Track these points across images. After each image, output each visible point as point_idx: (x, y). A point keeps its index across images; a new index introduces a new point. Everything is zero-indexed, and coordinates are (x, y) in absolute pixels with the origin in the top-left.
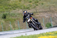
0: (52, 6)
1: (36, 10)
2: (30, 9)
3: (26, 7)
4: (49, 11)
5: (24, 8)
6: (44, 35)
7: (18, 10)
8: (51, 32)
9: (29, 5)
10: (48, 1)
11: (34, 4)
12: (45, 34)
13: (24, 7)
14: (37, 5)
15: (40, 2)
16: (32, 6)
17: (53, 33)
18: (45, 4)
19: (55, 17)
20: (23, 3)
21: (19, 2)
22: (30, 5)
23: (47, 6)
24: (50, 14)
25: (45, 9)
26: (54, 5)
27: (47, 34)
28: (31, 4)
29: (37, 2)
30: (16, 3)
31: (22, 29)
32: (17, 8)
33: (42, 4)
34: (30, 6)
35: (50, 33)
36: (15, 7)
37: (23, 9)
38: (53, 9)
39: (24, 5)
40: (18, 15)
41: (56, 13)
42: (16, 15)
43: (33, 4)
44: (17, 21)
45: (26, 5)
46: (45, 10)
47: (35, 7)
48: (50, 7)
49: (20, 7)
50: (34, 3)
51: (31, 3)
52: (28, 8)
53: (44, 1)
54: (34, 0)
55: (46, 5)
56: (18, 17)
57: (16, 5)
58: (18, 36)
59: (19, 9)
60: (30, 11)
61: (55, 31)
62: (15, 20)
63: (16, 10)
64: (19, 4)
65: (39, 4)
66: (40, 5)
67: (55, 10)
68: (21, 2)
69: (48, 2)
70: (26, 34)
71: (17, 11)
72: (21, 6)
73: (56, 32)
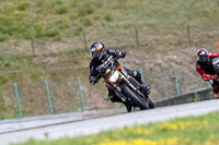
0: (145, 28)
1: (85, 42)
2: (59, 40)
3: (44, 32)
4: (133, 47)
5: (39, 36)
6: (115, 139)
7: (16, 44)
8: (142, 126)
9: (56, 23)
10: (131, 7)
11: (76, 18)
12: (121, 134)
13: (39, 31)
14: (88, 24)
15: (99, 12)
16: (67, 27)
17: (152, 129)
18: (119, 20)
19: (157, 68)
20: (35, 16)
21: (17, 12)
22: (60, 22)
23: (126, 28)
24: (138, 58)
25: (120, 38)
26: (152, 21)
27: (125, 133)
28: (66, 18)
29: (89, 12)
30: (9, 17)
31: (30, 113)
32: (10, 34)
33: (108, 19)
34: (61, 28)
35: (139, 131)
36: (4, 33)
37: (35, 40)
38: (151, 38)
39: (39, 23)
40: (13, 60)
41: (159, 52)
42: (6, 62)
43: (71, 18)
44: (10, 83)
45: (45, 22)
46: (119, 41)
47: (80, 30)
48: (137, 32)
49: (22, 31)
50: (76, 15)
51: (63, 16)
52: (52, 35)
53: (115, 8)
54: (74, 6)
55: (122, 23)
56: (17, 68)
57: (7, 23)
58: (15, 141)
59: (17, 37)
60: (61, 44)
61: (160, 123)
62: (6, 81)
63: (5, 44)
64: (19, 18)
65: (97, 18)
66: (98, 23)
67: (156, 41)
68: (27, 12)
69: (131, 11)
70: (46, 134)
71: (13, 46)
72: (28, 27)
73: (161, 127)
